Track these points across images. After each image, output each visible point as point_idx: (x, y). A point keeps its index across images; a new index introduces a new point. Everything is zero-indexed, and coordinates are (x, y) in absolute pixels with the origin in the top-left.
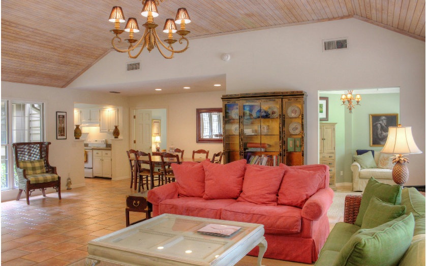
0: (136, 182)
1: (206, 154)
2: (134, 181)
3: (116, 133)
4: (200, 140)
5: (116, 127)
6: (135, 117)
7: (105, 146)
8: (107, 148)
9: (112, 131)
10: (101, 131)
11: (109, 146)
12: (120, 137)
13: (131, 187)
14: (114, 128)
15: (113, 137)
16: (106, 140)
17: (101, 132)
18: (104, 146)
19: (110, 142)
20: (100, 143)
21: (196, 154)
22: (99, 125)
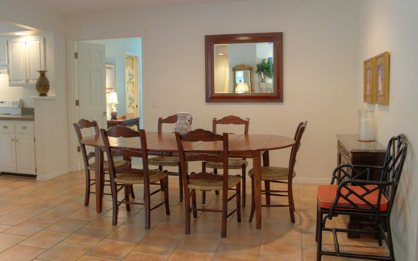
0: (101, 194)
1: (244, 126)
2: (93, 189)
3: (43, 86)
4: (213, 98)
5: (43, 74)
6: (76, 55)
7: (19, 111)
8: (25, 117)
9: (34, 82)
10: (12, 83)
11: (27, 113)
12: (51, 94)
13: (87, 204)
14: (39, 75)
15: (37, 95)
16: (21, 100)
17: (10, 85)
18: (17, 113)
19: (29, 105)
20: (11, 106)
21: (218, 126)
22: (6, 70)
